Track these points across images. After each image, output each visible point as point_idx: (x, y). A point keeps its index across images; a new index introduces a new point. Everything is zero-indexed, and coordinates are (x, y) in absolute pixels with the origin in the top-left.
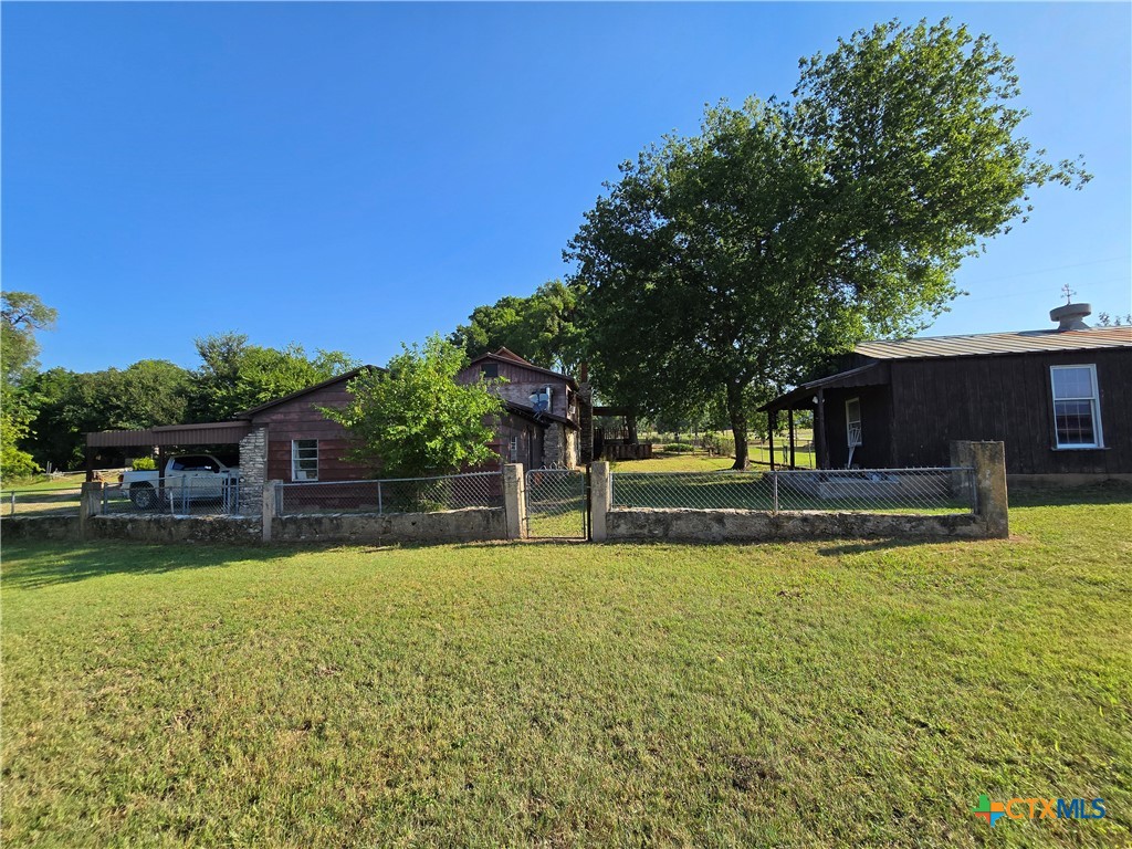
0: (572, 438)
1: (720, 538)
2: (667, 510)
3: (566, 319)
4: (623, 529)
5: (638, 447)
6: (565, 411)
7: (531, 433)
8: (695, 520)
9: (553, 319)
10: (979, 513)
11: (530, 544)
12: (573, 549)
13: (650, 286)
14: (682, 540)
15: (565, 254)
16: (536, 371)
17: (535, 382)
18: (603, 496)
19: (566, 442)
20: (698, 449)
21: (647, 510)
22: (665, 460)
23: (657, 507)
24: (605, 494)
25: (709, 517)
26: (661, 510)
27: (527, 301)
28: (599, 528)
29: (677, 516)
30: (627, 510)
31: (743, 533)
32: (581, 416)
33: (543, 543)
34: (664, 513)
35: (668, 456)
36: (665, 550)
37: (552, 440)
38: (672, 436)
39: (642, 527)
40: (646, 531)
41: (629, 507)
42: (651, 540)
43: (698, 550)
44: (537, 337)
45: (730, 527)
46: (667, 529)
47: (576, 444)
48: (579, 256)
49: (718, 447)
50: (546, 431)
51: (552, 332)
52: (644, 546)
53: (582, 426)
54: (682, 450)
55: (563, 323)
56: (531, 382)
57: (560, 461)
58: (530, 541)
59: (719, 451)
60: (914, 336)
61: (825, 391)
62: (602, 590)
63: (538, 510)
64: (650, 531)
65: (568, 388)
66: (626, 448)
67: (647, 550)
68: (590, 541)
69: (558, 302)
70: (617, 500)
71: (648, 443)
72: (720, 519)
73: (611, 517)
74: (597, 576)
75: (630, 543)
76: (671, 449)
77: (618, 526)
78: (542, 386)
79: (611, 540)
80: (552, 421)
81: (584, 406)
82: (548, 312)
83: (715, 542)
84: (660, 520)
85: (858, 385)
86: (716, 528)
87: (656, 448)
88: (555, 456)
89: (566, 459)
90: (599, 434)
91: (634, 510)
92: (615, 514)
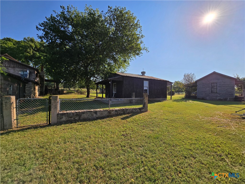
0: (37, 88)
1: (96, 118)
2: (80, 111)
3: (35, 51)
4: (64, 119)
5: (60, 91)
6: (35, 79)
7: (19, 85)
8: (89, 113)
9: (30, 50)
10: (144, 107)
11: (18, 131)
12: (43, 130)
13: (67, 47)
14: (85, 120)
15: (37, 28)
16: (22, 65)
17: (22, 68)
18: (56, 108)
19: (35, 89)
20: (76, 92)
21: (73, 111)
22: (67, 95)
23: (76, 110)
24: (57, 107)
25: (93, 112)
26: (78, 111)
27: (19, 42)
28: (54, 119)
29: (83, 113)
30: (65, 112)
31: (102, 116)
32: (40, 81)
33: (26, 129)
34: (79, 112)
35: (68, 94)
36: (81, 124)
37: (29, 87)
38: (68, 89)
39: (71, 117)
40: (72, 119)
41: (66, 111)
42: (75, 121)
43: (91, 123)
44: (23, 54)
45: (99, 114)
46: (80, 117)
47: (38, 90)
48: (43, 30)
49: (81, 92)
50: (27, 85)
51: (30, 54)
52: (73, 124)
53: (41, 84)
54: (72, 93)
55: (34, 52)
56: (19, 68)
57: (32, 95)
58: (19, 129)
59: (81, 93)
60: (124, 72)
61: (112, 80)
62: (63, 151)
63: (23, 113)
64: (74, 118)
65: (36, 72)
66: (56, 91)
67: (74, 125)
68: (50, 125)
69: (33, 45)
70: (62, 109)
71: (63, 90)
72: (96, 112)
73: (59, 115)
74: (58, 143)
75: (67, 123)
76: (69, 92)
77: (62, 118)
78: (25, 70)
79: (59, 123)
80: (29, 81)
81: (42, 79)
82: (28, 47)
83: (95, 119)
84: (78, 114)
85: (118, 80)
86: (95, 115)
87: (65, 92)
88: (31, 93)
89: (34, 94)
90: (46, 87)
91: (68, 112)
92: (61, 114)
